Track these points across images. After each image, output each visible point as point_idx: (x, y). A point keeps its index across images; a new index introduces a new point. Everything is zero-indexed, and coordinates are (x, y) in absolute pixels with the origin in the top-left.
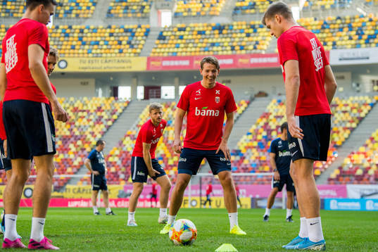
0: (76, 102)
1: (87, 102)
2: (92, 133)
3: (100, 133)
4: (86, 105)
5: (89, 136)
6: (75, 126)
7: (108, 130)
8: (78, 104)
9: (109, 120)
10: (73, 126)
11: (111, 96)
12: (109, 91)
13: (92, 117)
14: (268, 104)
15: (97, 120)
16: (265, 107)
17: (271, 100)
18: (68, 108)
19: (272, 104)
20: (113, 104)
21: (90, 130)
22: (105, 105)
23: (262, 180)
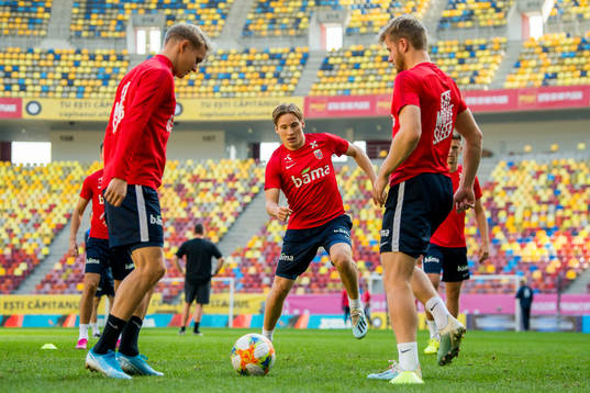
0: (196, 166)
1: (213, 166)
2: (221, 215)
3: (232, 214)
4: (212, 171)
5: (216, 219)
6: (195, 204)
7: (244, 209)
8: (199, 170)
9: (247, 194)
10: (191, 204)
11: (249, 157)
12: (246, 150)
13: (220, 190)
14: (493, 168)
15: (227, 194)
16: (489, 173)
17: (497, 163)
18: (184, 176)
19: (498, 168)
20: (253, 170)
21: (217, 209)
22: (239, 170)
23: (483, 287)
